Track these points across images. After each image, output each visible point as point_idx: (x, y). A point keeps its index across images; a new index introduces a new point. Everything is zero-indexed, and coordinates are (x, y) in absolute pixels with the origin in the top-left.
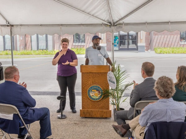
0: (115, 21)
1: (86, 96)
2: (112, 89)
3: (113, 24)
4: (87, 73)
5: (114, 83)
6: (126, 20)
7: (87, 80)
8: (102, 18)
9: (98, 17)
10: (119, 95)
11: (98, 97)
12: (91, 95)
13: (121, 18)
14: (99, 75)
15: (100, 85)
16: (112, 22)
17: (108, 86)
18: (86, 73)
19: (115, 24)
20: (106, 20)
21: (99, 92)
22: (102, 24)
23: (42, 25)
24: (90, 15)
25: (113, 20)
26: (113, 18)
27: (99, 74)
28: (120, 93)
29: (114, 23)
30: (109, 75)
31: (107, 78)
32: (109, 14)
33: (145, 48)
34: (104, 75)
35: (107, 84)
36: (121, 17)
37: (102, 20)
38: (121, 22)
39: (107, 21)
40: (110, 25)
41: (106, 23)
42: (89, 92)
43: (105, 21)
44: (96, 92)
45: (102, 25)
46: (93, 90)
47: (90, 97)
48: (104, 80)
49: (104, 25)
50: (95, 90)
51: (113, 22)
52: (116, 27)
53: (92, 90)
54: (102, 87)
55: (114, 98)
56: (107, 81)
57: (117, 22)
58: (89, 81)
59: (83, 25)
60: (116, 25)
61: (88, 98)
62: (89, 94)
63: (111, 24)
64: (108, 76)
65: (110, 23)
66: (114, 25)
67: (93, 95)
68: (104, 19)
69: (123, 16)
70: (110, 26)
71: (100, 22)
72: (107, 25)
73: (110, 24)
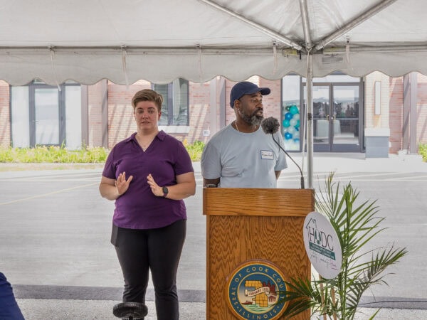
0: (318, 35)
1: (224, 303)
2: (323, 280)
3: (309, 47)
4: (229, 216)
5: (332, 255)
6: (358, 34)
7: (228, 245)
8: (272, 25)
9: (260, 19)
10: (347, 301)
11: (267, 310)
12: (242, 299)
13: (340, 24)
14: (273, 225)
15: (275, 262)
16: (308, 40)
17: (307, 268)
18: (223, 217)
19: (319, 48)
20: (285, 31)
21: (273, 290)
22: (271, 44)
23: (56, 47)
24: (232, 11)
25: (310, 33)
26: (311, 23)
27: (273, 221)
28: (351, 293)
29: (314, 44)
30: (312, 225)
31: (302, 236)
32: (298, 9)
33: (390, 145)
34: (291, 227)
35: (301, 261)
36: (341, 19)
37: (273, 31)
38: (339, 38)
39: (290, 33)
40: (300, 48)
41: (288, 43)
42: (236, 291)
43: (283, 35)
44: (262, 290)
45: (271, 48)
46: (249, 283)
47: (239, 306)
48: (289, 244)
49: (277, 49)
50: (257, 283)
51: (311, 38)
52: (319, 57)
53: (244, 283)
54: (282, 269)
55: (330, 315)
56: (303, 249)
57: (324, 38)
58: (235, 246)
59: (203, 48)
60: (322, 50)
61: (230, 312)
62: (234, 298)
63: (304, 47)
64: (305, 231)
65: (301, 42)
66: (314, 51)
67: (250, 300)
68: (278, 28)
69: (346, 17)
70: (299, 52)
71: (265, 37)
72: (290, 48)
73: (301, 45)
